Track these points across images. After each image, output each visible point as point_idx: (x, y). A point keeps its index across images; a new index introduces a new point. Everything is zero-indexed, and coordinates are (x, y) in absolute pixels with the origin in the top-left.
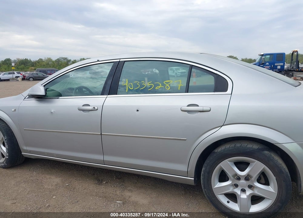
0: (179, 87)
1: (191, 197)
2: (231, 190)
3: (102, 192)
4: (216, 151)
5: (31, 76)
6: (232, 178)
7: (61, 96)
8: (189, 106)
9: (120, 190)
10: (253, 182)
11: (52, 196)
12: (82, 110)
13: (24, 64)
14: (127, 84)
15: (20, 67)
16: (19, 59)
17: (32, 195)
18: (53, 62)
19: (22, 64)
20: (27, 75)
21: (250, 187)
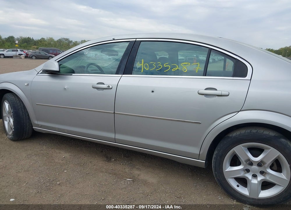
0: (197, 70)
1: (199, 179)
2: (241, 175)
3: (111, 169)
4: (230, 135)
5: (34, 54)
6: (245, 163)
7: (74, 73)
8: (206, 89)
9: (128, 168)
10: (266, 168)
11: (63, 170)
12: (96, 88)
13: (27, 43)
14: (142, 65)
15: (22, 45)
16: (22, 37)
17: (44, 168)
18: (55, 42)
19: (25, 42)
20: (29, 53)
21: (262, 173)
